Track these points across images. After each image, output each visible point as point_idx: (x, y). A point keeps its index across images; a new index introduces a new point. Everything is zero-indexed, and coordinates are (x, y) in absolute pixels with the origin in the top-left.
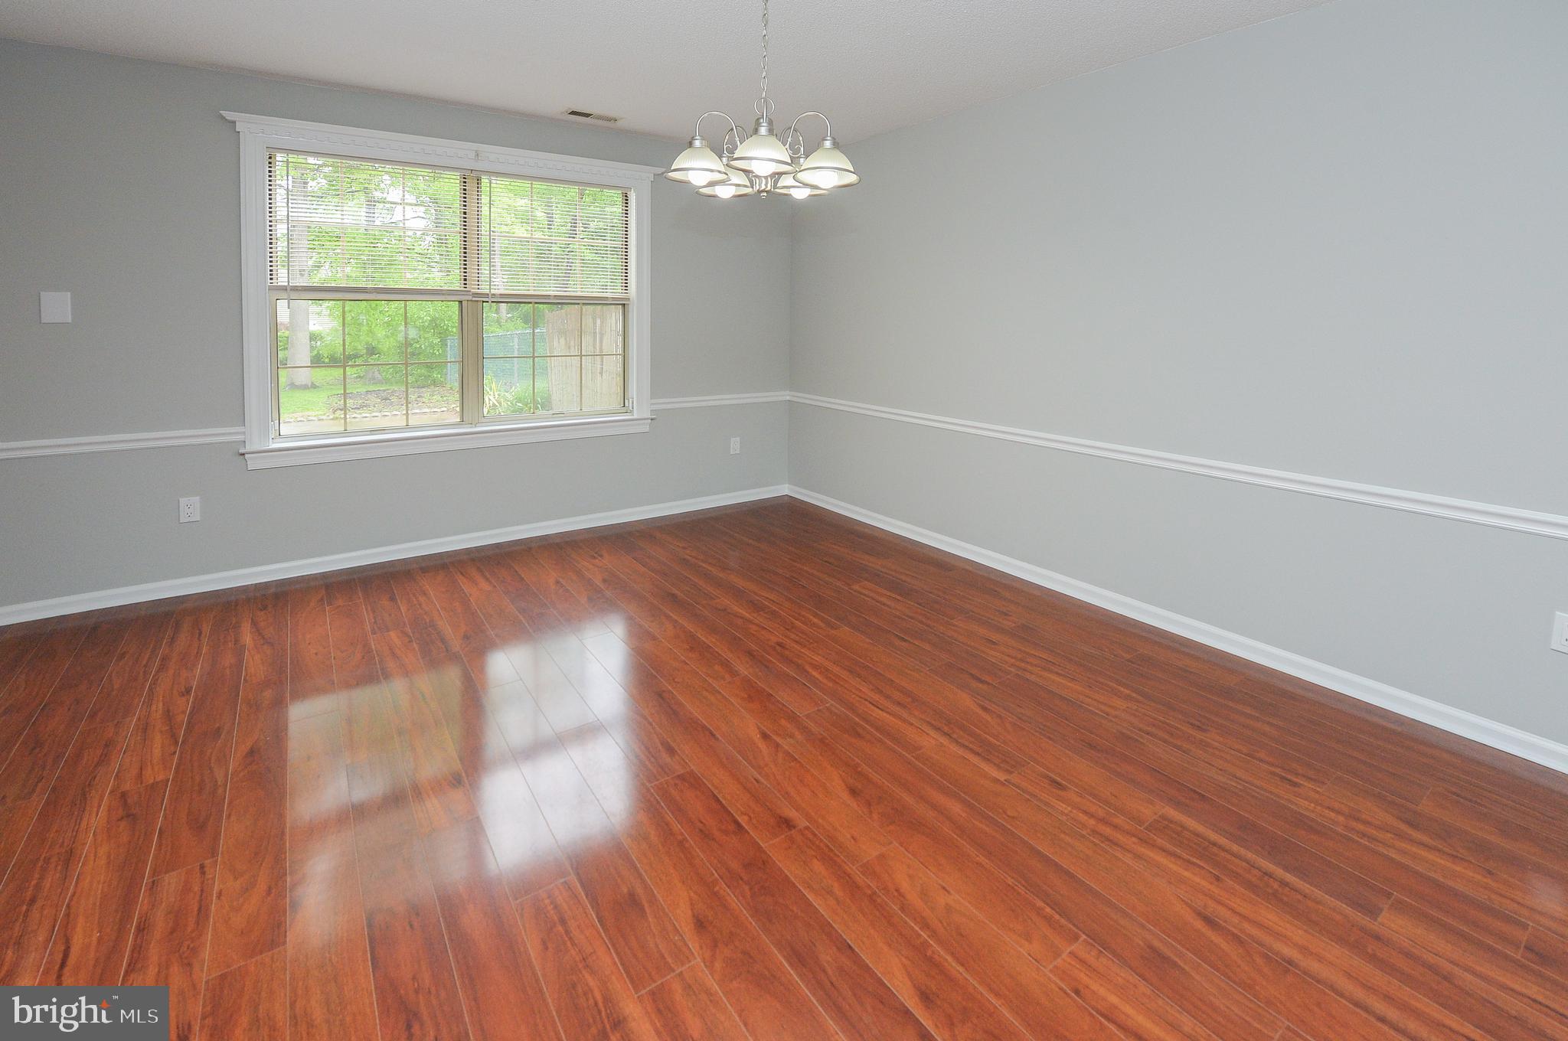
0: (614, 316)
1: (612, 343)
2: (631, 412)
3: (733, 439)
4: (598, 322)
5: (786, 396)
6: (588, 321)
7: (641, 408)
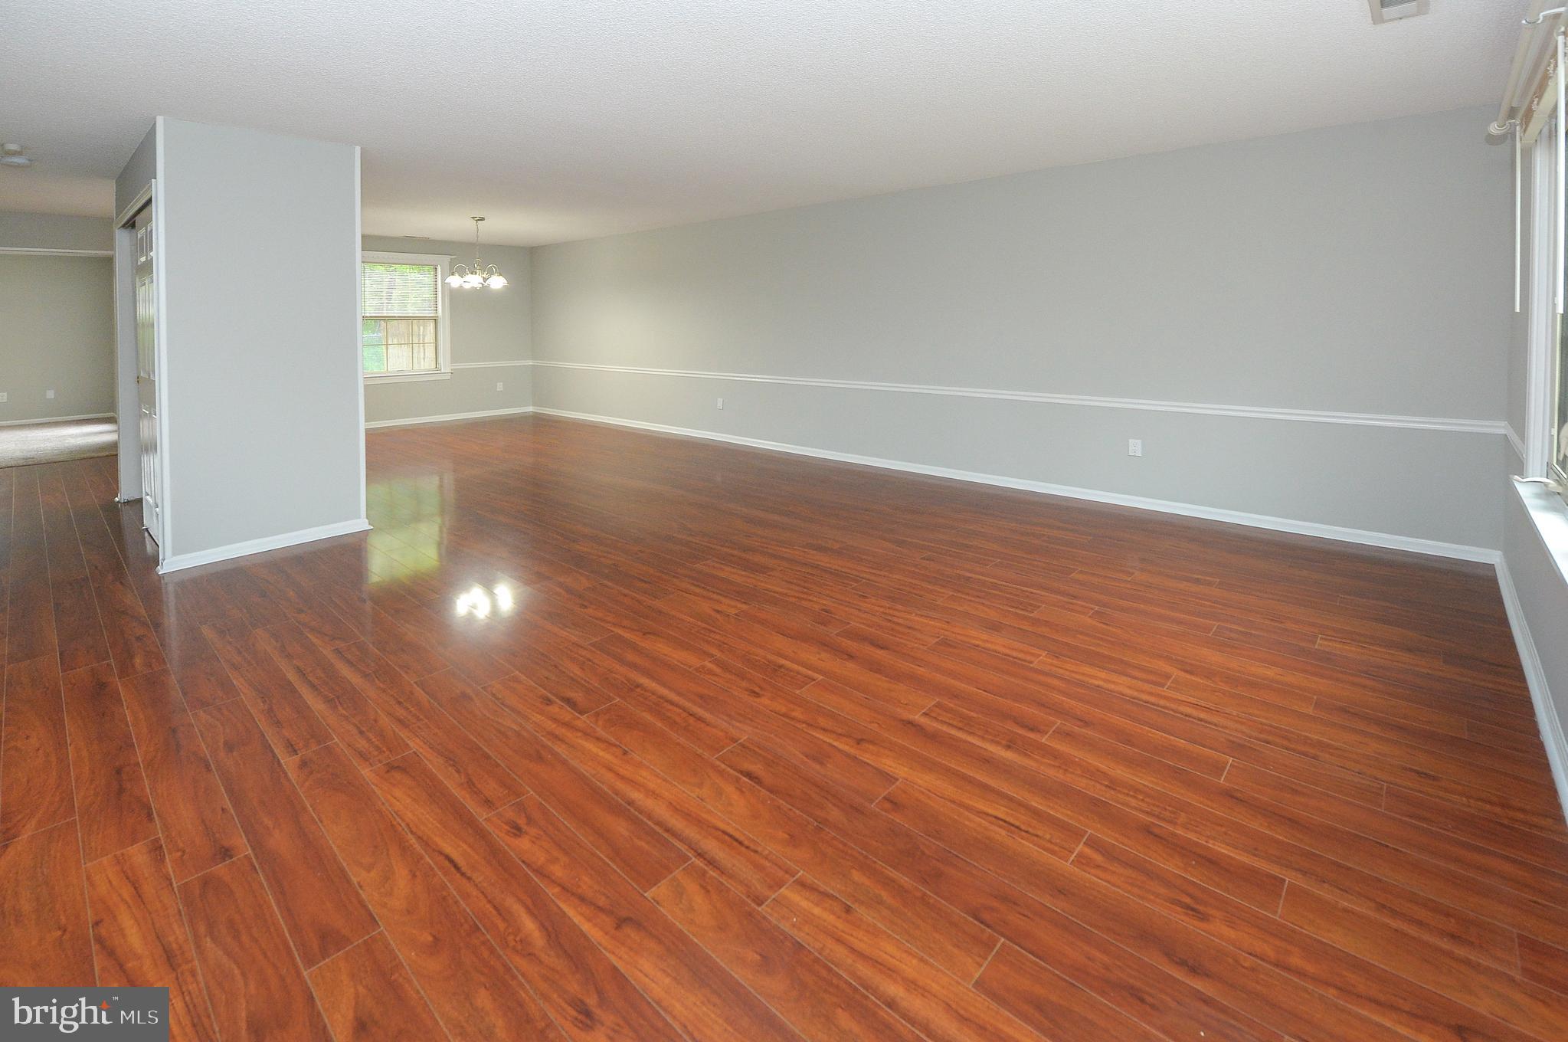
0: (432, 324)
1: (430, 337)
2: (440, 370)
3: (498, 384)
4: (422, 328)
5: (531, 363)
6: (415, 328)
7: (446, 367)
